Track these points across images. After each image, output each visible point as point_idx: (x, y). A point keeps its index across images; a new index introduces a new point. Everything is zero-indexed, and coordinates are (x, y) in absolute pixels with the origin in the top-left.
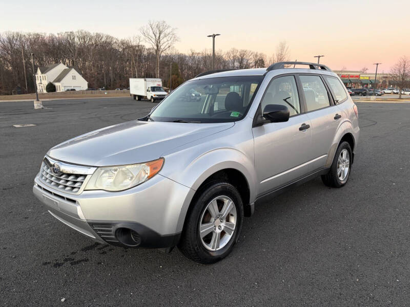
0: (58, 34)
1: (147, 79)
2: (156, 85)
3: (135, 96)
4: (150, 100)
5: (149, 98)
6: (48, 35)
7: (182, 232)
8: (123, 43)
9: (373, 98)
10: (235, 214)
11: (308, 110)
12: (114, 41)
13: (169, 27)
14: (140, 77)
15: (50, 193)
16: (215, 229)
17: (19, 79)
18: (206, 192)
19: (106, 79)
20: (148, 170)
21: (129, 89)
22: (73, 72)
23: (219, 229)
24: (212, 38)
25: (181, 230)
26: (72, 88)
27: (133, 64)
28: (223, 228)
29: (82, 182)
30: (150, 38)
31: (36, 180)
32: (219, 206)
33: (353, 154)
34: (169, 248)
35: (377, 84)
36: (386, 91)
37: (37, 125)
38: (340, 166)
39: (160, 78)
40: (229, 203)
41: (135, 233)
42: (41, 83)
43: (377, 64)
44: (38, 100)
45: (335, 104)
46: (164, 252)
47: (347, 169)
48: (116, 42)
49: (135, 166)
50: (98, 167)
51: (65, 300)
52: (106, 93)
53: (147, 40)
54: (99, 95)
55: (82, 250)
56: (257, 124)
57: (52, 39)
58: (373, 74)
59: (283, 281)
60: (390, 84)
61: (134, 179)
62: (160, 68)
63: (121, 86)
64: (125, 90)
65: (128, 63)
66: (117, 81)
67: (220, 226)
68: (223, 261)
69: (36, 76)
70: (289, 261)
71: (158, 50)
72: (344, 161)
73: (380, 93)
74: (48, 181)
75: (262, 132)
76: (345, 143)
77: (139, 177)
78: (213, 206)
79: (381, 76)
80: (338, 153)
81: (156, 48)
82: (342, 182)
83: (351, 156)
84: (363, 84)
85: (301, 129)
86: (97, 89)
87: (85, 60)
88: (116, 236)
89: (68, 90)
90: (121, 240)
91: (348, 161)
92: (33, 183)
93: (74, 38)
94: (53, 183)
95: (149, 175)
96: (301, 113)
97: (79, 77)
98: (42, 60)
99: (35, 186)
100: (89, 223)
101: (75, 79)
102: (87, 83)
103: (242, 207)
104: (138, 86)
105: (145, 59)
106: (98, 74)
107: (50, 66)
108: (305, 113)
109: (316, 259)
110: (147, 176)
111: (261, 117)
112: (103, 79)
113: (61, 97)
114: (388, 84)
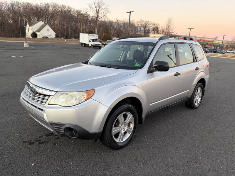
0: (40, 4)
1: (90, 34)
2: (95, 38)
3: (82, 44)
4: (91, 47)
5: (90, 45)
6: (34, 4)
7: (102, 131)
8: (77, 12)
9: (220, 55)
10: (133, 122)
11: (180, 64)
12: (72, 10)
13: (105, 4)
14: (86, 33)
15: (30, 103)
16: (121, 130)
17: (16, 28)
18: (118, 109)
19: (66, 32)
20: (85, 95)
21: (79, 39)
22: (48, 27)
23: (123, 130)
24: (129, 13)
25: (102, 130)
26: (47, 36)
27: (82, 24)
28: (125, 130)
29: (48, 100)
30: (93, 10)
31: (22, 94)
32: (124, 117)
33: (204, 90)
34: (94, 140)
35: (223, 47)
36: (228, 51)
37: (25, 57)
38: (196, 97)
39: (97, 34)
40: (130, 116)
41: (75, 131)
42: (29, 32)
43: (224, 35)
44: (26, 42)
45: (196, 61)
46: (92, 141)
47: (200, 99)
48: (73, 11)
49: (78, 93)
50: (57, 92)
51: (34, 165)
52: (66, 41)
53: (92, 11)
54: (62, 41)
55: (46, 135)
56: (150, 71)
57: (37, 6)
58: (221, 41)
59: (157, 163)
60: (230, 47)
61: (77, 100)
62: (98, 28)
63: (74, 36)
64: (77, 39)
65: (79, 24)
66: (73, 34)
67: (124, 129)
68: (124, 148)
69: (26, 27)
70: (161, 151)
71: (97, 17)
72: (199, 94)
73: (224, 52)
74: (28, 96)
75: (153, 76)
76: (200, 84)
77: (80, 99)
78: (121, 118)
79: (226, 42)
80: (196, 89)
81: (96, 16)
82: (196, 106)
83: (203, 92)
84: (215, 46)
85: (175, 75)
86: (61, 38)
87: (54, 20)
88: (64, 131)
89: (44, 37)
90: (68, 134)
91: (201, 94)
92: (20, 96)
93: (49, 7)
94: (31, 98)
95: (85, 98)
96: (176, 66)
97: (51, 30)
98: (30, 18)
99: (21, 98)
100: (50, 123)
101: (48, 31)
102: (55, 34)
103: (137, 119)
104: (85, 38)
105: (89, 22)
106: (62, 29)
107: (34, 22)
108: (178, 66)
109: (177, 151)
110: (84, 99)
111: (153, 68)
112: (64, 32)
113: (40, 41)
114: (229, 47)
